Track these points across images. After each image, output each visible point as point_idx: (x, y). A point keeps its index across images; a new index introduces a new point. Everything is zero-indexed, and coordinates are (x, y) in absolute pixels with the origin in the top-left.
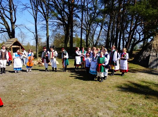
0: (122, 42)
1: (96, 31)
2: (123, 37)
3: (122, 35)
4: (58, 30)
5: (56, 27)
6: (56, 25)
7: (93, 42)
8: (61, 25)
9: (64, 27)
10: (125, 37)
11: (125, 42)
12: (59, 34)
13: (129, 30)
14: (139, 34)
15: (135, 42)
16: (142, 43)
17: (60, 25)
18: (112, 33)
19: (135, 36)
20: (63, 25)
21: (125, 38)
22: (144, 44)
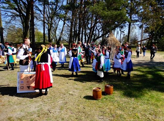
0: (84, 37)
1: (58, 25)
2: (85, 32)
3: (84, 31)
4: (13, 22)
5: (10, 18)
6: (10, 16)
7: (56, 37)
8: (17, 16)
9: (21, 19)
10: (87, 32)
11: (87, 38)
12: (15, 27)
13: (89, 26)
14: (98, 30)
15: (96, 38)
16: (101, 39)
17: (15, 16)
18: (75, 28)
19: (95, 32)
20: (20, 16)
21: (87, 34)
22: (103, 39)
